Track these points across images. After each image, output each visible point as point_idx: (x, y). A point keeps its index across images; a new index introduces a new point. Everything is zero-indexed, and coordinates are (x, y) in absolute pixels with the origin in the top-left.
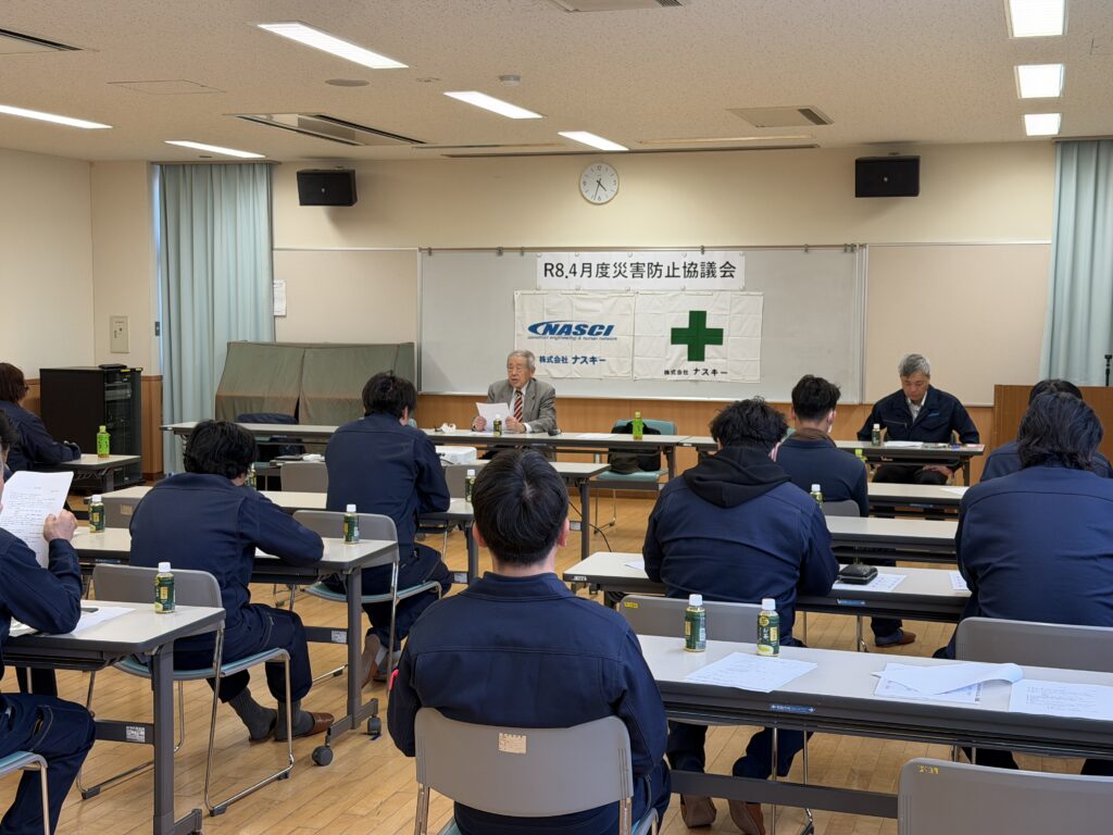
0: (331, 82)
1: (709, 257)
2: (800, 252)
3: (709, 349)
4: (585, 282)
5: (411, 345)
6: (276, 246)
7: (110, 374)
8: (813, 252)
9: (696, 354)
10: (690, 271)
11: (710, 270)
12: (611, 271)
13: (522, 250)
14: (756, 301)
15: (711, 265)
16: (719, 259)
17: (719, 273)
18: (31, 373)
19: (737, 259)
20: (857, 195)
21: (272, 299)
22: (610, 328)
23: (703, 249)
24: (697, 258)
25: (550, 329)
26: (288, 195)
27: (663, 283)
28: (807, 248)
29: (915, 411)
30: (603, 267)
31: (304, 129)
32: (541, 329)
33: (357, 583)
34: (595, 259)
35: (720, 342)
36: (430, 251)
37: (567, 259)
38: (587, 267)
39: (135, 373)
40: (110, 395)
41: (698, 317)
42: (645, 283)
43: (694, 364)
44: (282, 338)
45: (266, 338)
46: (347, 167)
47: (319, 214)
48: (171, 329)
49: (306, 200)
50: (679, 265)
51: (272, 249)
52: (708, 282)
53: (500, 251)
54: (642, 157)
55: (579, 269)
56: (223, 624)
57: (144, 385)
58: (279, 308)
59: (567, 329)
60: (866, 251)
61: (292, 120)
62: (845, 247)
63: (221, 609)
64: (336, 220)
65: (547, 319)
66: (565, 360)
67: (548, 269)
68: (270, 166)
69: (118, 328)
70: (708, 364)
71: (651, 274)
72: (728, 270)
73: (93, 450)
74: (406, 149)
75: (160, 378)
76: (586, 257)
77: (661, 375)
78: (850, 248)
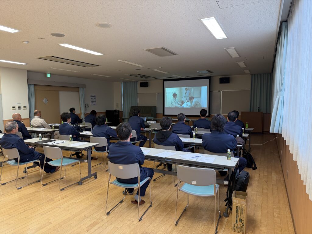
0: (136, 69)
5: (156, 107)
8: (214, 92)
21: (137, 100)
26: (139, 86)
46: (147, 82)
47: (142, 88)
48: (124, 104)
49: (141, 86)
51: (137, 93)
57: (120, 113)
58: (138, 102)
75: (123, 112)
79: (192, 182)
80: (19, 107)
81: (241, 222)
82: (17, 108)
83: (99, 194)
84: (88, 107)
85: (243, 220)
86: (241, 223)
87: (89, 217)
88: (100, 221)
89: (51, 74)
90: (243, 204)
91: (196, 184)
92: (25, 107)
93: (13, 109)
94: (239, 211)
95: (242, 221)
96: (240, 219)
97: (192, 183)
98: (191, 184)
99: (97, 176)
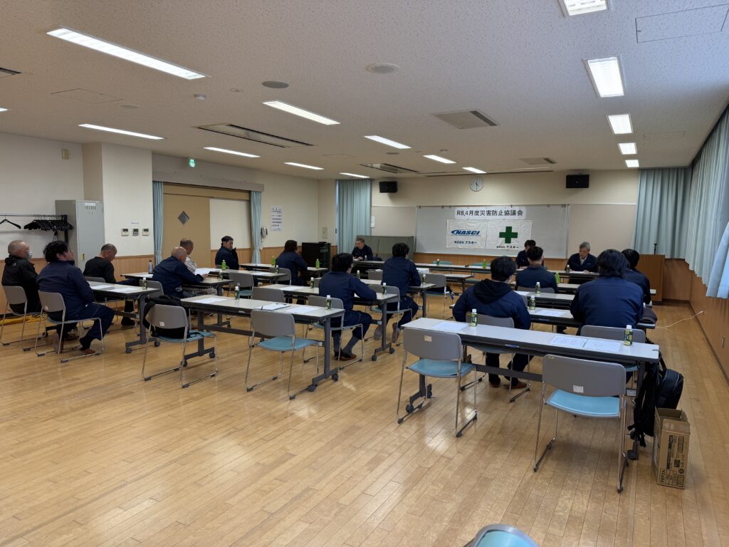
0: (388, 153)
1: (514, 208)
2: (546, 207)
3: (512, 240)
4: (471, 217)
5: (413, 237)
6: (373, 205)
7: (322, 244)
8: (551, 207)
9: (508, 241)
10: (507, 213)
11: (514, 213)
12: (480, 213)
13: (450, 207)
14: (530, 223)
15: (515, 211)
16: (517, 209)
17: (517, 214)
18: (299, 244)
19: (523, 209)
20: (567, 187)
21: (370, 222)
22: (479, 232)
23: (512, 206)
24: (510, 209)
25: (458, 232)
26: (376, 190)
27: (498, 217)
28: (548, 206)
29: (582, 261)
30: (477, 212)
31: (382, 169)
32: (455, 232)
33: (385, 307)
34: (474, 209)
35: (516, 237)
36: (420, 207)
37: (465, 209)
38: (471, 212)
39: (329, 244)
40: (322, 251)
41: (509, 229)
42: (491, 217)
43: (507, 244)
44: (373, 234)
45: (368, 234)
46: (395, 180)
47: (385, 195)
48: (340, 231)
49: (382, 191)
50: (503, 211)
51: (371, 206)
52: (513, 217)
53: (443, 207)
54: (492, 176)
55: (469, 213)
56: (344, 315)
57: (332, 249)
58: (373, 225)
59: (464, 232)
60: (570, 207)
61: (378, 166)
62: (562, 205)
63: (343, 310)
64: (391, 198)
65: (457, 229)
66: (463, 242)
67: (458, 213)
68: (371, 181)
69: (325, 231)
70: (512, 244)
71: (493, 214)
72: (520, 213)
73: (314, 266)
74: (413, 174)
75: (336, 246)
76: (471, 209)
77: (496, 248)
78: (564, 206)
79: (574, 389)
80: (136, 231)
81: (678, 466)
82: (131, 232)
83: (358, 409)
84: (267, 233)
85: (681, 461)
86: (677, 469)
87: (361, 447)
88: (387, 455)
89: (196, 161)
90: (683, 432)
91: (582, 391)
92: (146, 230)
93: (124, 233)
94: (675, 446)
95: (681, 465)
96: (675, 461)
97: (575, 391)
98: (572, 392)
99: (338, 377)
